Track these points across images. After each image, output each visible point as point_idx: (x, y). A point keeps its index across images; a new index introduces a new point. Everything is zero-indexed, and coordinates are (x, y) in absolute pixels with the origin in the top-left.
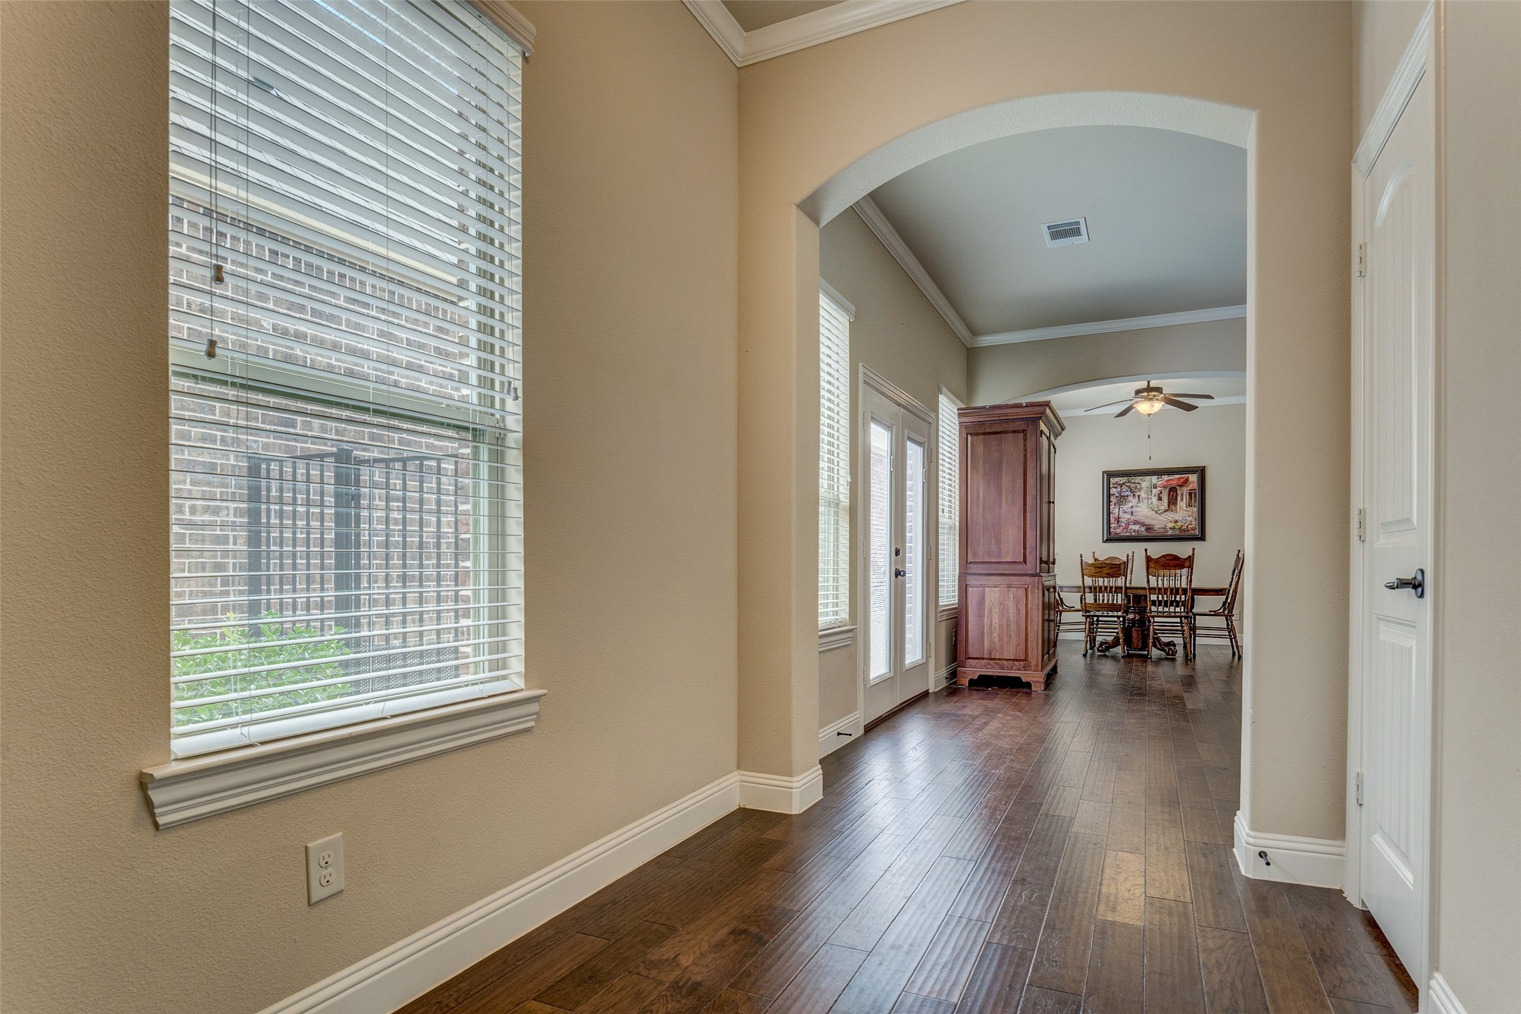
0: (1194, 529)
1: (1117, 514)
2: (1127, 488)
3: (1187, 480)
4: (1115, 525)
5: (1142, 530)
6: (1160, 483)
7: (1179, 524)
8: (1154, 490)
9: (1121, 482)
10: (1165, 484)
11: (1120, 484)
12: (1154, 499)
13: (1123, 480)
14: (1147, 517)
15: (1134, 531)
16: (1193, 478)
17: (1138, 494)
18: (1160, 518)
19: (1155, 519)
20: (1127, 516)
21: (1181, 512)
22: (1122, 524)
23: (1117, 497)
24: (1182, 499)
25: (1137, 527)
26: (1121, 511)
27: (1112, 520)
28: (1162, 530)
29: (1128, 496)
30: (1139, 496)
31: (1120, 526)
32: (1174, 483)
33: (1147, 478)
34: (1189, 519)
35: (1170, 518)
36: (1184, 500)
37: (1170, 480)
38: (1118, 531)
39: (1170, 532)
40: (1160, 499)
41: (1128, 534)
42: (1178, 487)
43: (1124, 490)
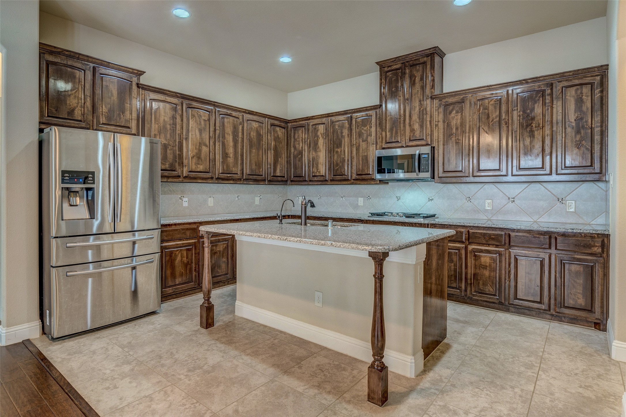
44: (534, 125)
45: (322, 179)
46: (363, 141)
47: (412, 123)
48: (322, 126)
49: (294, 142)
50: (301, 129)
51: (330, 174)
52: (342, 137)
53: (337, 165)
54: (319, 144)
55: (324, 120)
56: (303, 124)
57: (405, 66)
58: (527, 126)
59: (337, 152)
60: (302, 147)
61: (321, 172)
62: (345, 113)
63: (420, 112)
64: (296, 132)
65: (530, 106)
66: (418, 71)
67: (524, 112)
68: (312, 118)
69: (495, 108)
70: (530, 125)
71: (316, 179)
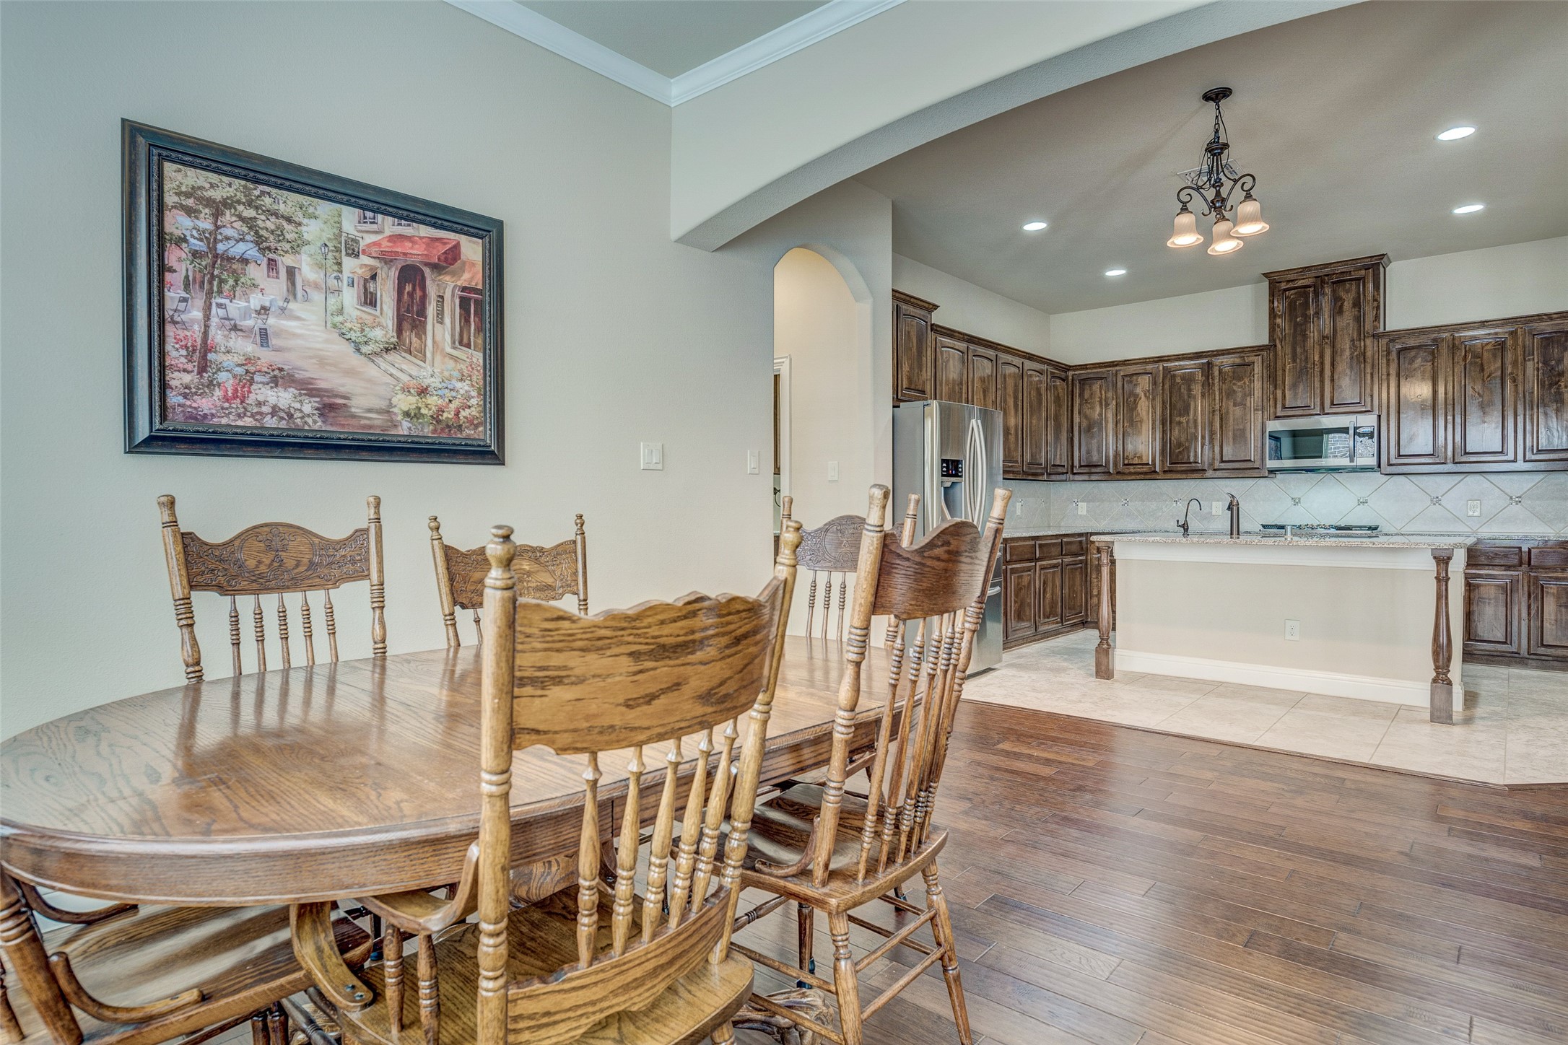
0: (472, 423)
1: (197, 329)
2: (238, 224)
3: (453, 255)
4: (187, 378)
5: (307, 408)
6: (370, 239)
7: (433, 400)
8: (349, 263)
9: (217, 194)
10: (386, 246)
11: (209, 202)
12: (350, 297)
13: (226, 188)
14: (322, 362)
15: (275, 411)
16: (472, 250)
17: (288, 260)
18: (371, 370)
19: (351, 373)
20: (246, 346)
21: (438, 358)
22: (222, 376)
23: (196, 254)
24: (440, 314)
25: (284, 397)
26: (214, 321)
27: (175, 355)
28: (377, 419)
29: (245, 261)
30: (291, 272)
31: (211, 384)
32: (416, 253)
33: (325, 209)
34: (463, 387)
35: (405, 378)
36: (447, 320)
37: (401, 237)
38: (205, 404)
39: (405, 428)
40: (370, 300)
41: (248, 421)
42: (427, 271)
43: (228, 232)
44: (1563, 384)
45: (1145, 469)
46: (1235, 405)
47: (1336, 377)
48: (1147, 377)
49: (1080, 405)
50: (1099, 382)
51: (1162, 461)
52: (1189, 397)
53: (1180, 445)
54: (1139, 408)
55: (1149, 367)
56: (1103, 373)
57: (1323, 282)
58: (1551, 385)
59: (1180, 423)
60: (1101, 414)
61: (1144, 458)
62: (1198, 355)
63: (1352, 358)
64: (1087, 387)
65: (1556, 356)
66: (1348, 291)
67: (1546, 363)
68: (1124, 363)
69: (1495, 356)
70: (1556, 383)
71: (1132, 469)
